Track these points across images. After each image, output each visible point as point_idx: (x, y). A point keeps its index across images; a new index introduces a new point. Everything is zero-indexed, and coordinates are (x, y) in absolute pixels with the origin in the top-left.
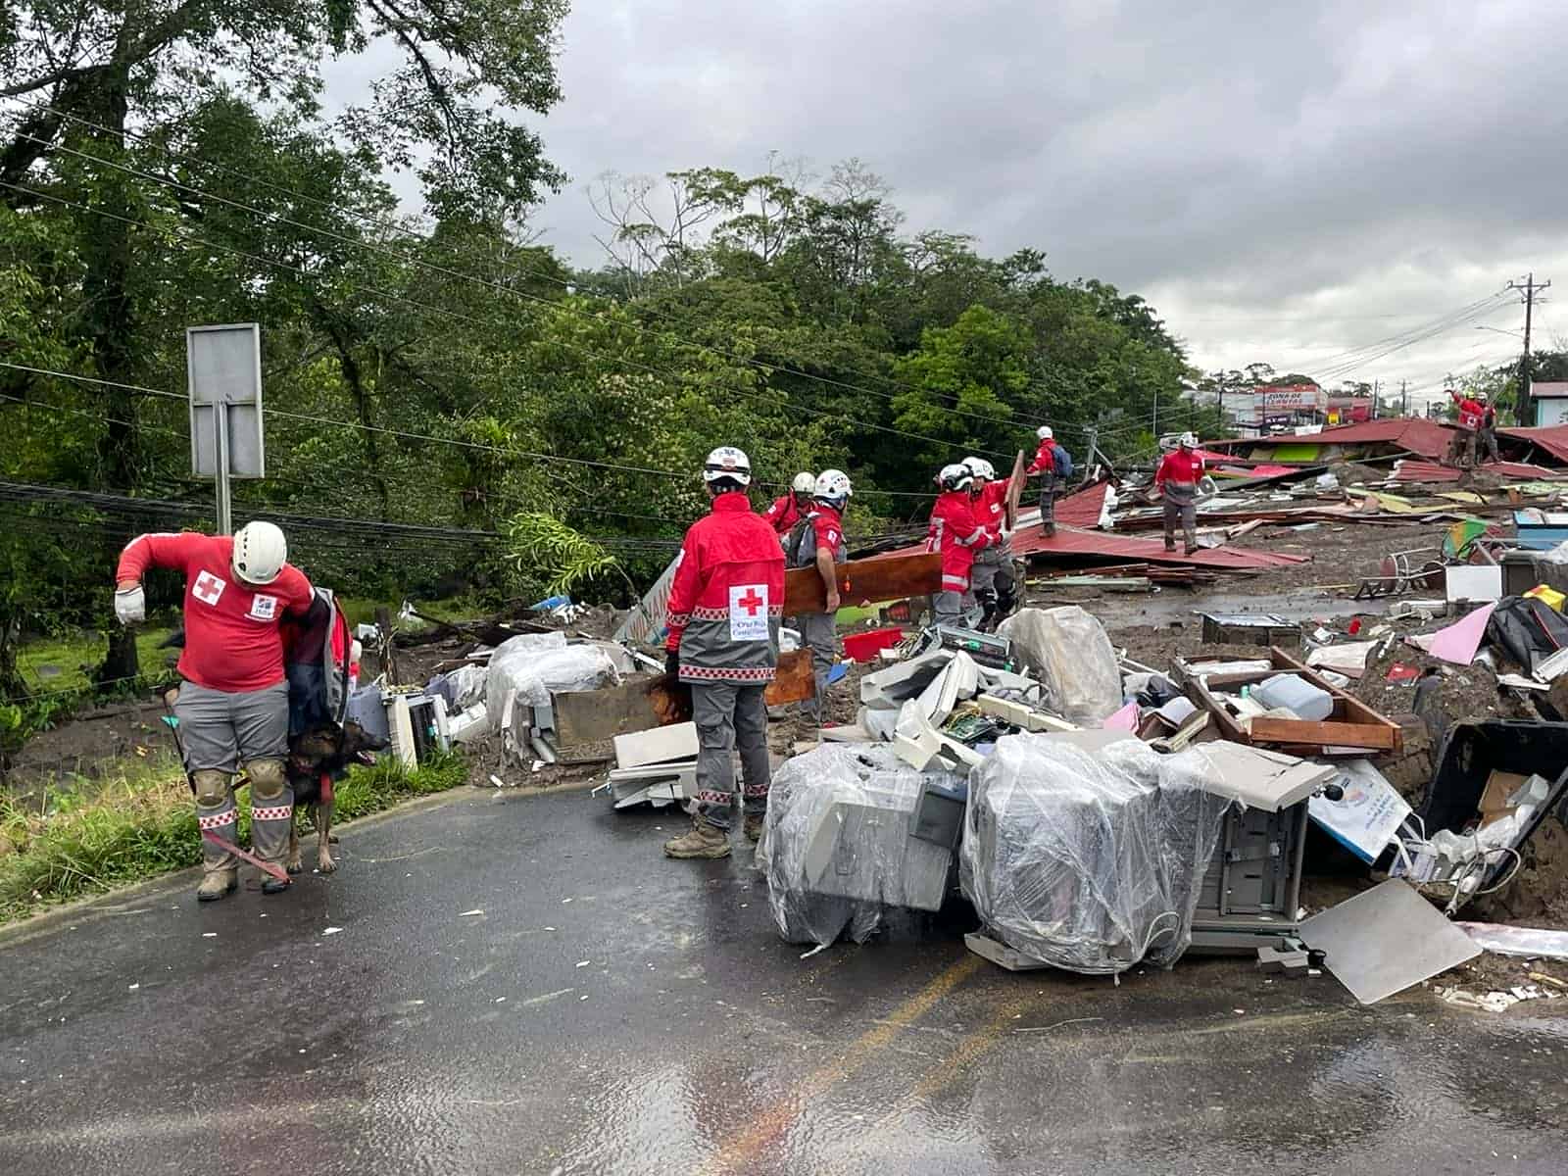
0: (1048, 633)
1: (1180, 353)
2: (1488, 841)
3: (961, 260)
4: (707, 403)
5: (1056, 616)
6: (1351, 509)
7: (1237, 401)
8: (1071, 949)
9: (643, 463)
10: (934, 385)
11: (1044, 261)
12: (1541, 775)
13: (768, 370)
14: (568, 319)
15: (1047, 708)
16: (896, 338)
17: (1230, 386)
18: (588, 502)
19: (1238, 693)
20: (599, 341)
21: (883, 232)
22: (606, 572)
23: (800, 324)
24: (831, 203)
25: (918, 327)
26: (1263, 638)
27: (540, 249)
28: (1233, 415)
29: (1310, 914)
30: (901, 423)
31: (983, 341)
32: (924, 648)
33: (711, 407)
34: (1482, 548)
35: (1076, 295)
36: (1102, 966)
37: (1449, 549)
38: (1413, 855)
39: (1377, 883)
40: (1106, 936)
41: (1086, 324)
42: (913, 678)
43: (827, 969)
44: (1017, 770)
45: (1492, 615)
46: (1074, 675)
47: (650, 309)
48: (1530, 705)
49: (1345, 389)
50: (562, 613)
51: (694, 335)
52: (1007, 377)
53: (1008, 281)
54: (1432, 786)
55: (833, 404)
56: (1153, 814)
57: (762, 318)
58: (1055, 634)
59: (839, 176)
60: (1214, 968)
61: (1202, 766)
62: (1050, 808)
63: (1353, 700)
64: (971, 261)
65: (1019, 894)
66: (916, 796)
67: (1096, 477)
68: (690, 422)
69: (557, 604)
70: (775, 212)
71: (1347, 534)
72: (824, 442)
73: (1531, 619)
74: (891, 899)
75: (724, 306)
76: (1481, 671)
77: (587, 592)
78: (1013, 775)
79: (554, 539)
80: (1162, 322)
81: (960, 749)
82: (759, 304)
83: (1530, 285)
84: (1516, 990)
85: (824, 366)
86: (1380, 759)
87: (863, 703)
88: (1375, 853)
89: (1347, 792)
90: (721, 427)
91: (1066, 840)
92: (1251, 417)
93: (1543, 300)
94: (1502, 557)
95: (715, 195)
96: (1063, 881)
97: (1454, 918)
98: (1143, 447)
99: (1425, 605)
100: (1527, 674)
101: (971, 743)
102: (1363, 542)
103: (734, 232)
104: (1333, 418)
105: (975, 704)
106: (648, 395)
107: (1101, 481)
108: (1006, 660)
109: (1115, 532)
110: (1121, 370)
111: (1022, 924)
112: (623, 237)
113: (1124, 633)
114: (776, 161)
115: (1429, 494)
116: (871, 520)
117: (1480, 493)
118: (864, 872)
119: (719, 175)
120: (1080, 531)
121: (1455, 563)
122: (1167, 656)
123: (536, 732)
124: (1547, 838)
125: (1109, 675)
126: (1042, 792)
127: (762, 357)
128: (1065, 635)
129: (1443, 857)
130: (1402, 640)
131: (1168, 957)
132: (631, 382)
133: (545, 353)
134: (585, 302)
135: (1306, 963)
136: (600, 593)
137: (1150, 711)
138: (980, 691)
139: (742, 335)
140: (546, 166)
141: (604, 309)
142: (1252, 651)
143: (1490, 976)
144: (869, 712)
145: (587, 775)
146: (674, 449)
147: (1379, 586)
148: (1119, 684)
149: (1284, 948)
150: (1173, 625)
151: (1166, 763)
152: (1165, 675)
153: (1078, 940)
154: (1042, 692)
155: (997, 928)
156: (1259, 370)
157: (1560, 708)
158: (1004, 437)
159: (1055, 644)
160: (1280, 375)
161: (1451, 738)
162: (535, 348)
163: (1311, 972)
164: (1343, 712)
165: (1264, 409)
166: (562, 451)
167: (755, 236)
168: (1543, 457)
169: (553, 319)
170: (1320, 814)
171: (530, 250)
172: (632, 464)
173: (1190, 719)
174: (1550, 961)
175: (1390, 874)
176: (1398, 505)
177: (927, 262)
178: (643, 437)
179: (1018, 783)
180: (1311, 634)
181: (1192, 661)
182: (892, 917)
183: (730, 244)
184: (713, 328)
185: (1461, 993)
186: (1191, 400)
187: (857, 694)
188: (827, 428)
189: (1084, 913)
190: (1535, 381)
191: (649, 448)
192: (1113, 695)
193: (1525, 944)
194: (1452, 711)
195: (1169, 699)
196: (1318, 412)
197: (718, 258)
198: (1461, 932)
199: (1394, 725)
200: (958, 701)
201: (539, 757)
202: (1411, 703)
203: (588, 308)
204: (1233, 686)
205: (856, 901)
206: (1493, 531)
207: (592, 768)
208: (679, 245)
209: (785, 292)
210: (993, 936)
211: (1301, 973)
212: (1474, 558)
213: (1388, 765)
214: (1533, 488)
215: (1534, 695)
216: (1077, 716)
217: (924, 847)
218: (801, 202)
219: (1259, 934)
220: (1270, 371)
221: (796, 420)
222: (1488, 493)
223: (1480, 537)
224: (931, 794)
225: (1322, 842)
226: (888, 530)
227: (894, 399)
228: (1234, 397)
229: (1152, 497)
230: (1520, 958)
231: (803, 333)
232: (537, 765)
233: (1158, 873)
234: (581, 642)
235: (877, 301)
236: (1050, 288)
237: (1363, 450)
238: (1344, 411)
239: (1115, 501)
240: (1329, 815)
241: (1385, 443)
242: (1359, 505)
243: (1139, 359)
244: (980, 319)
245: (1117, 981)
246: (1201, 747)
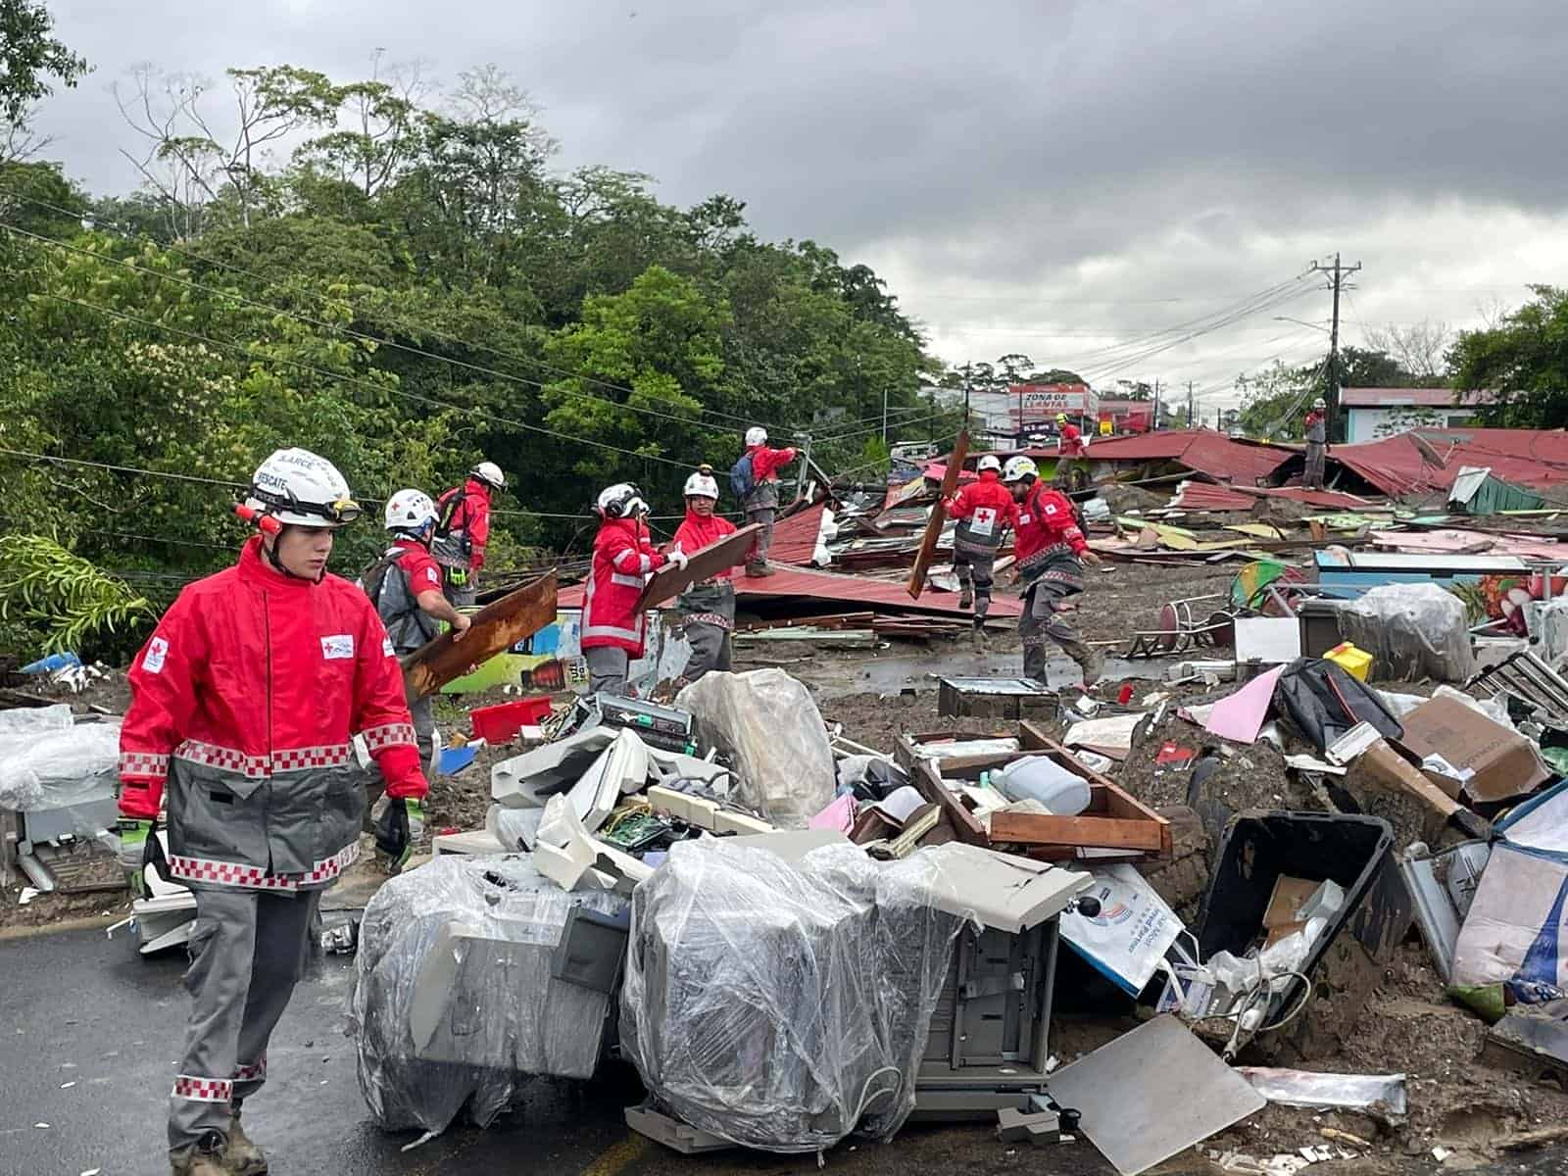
0: (742, 704)
1: (916, 338)
2: (1273, 963)
3: (636, 207)
4: (284, 387)
5: (752, 682)
6: (1124, 544)
7: (988, 402)
8: (762, 1121)
9: (189, 467)
10: (600, 370)
11: (742, 213)
12: (1332, 879)
13: (373, 346)
14: (84, 263)
15: (739, 803)
16: (547, 306)
17: (980, 383)
18: (110, 519)
19: (977, 780)
20: (128, 296)
21: (529, 164)
22: (133, 620)
23: (416, 283)
24: (461, 122)
25: (579, 292)
26: (1012, 708)
27: (44, 166)
28: (984, 420)
29: (1062, 1064)
30: (554, 420)
31: (664, 312)
32: (578, 725)
33: (289, 392)
34: (1277, 596)
35: (786, 259)
36: (802, 1143)
37: (1239, 596)
38: (1186, 984)
39: (1143, 1021)
40: (807, 1102)
41: (799, 297)
42: (562, 764)
43: (437, 1164)
44: (696, 889)
45: (1279, 681)
46: (775, 759)
47: (206, 254)
48: (1322, 794)
49: (1120, 390)
50: (68, 678)
51: (265, 293)
52: (695, 363)
53: (696, 237)
54: (1208, 896)
55: (461, 391)
56: (868, 939)
57: (362, 272)
58: (749, 706)
59: (470, 89)
60: (946, 1139)
61: (929, 876)
62: (738, 935)
63: (1114, 788)
64: (649, 209)
65: (697, 1048)
66: (562, 924)
67: (809, 498)
68: (259, 413)
69: (59, 665)
70: (380, 130)
71: (1119, 575)
72: (449, 443)
73: (1325, 687)
74: (527, 1064)
75: (309, 253)
76: (1265, 751)
77: (105, 647)
78: (690, 892)
79: (58, 574)
80: (895, 298)
81: (623, 861)
82: (358, 253)
83: (1337, 268)
84: (1306, 1151)
85: (449, 340)
86: (1147, 863)
87: (497, 801)
88: (1140, 983)
89: (1106, 906)
90: (303, 420)
91: (757, 977)
92: (1006, 424)
93: (1353, 287)
94: (1300, 608)
95: (298, 103)
96: (753, 1031)
97: (1233, 1063)
98: (871, 458)
99: (1209, 667)
100: (1320, 755)
101: (637, 851)
102: (1139, 587)
103: (324, 154)
104: (1106, 426)
105: (644, 799)
106: (199, 373)
107: (816, 503)
108: (687, 740)
109: (833, 570)
110: (841, 356)
111: (699, 1090)
112: (164, 154)
113: (841, 703)
114: (384, 62)
115: (1218, 526)
116: (512, 549)
117: (1277, 525)
118: (490, 1029)
119: (303, 76)
120: (788, 568)
121: (1247, 614)
122: (894, 732)
123: (26, 847)
124: (1342, 959)
125: (819, 758)
126: (724, 914)
127: (362, 326)
128: (764, 706)
129: (1221, 985)
130: (1174, 712)
131: (889, 1125)
132: (175, 355)
133: (49, 311)
134: (109, 243)
135: (1056, 1126)
136: (124, 648)
137: (867, 806)
138: (651, 782)
139: (335, 294)
140: (57, 49)
141: (135, 251)
142: (998, 726)
143: (1275, 1134)
144: (503, 811)
145: (99, 907)
146: (235, 448)
147: (1156, 643)
148: (832, 771)
149: (1030, 1108)
150: (904, 692)
151: (885, 873)
152: (889, 759)
153: (770, 1109)
154: (732, 782)
155: (667, 1099)
156: (1015, 363)
157: (1359, 798)
158: (691, 441)
159: (749, 718)
160: (1040, 370)
161: (1230, 836)
162: (33, 304)
163: (1062, 1138)
164: (1102, 804)
165: (1021, 413)
166: (71, 449)
167: (353, 161)
168: (1352, 481)
169: (62, 265)
170: (1074, 935)
171: (28, 166)
172: (173, 469)
173: (918, 815)
174: (1345, 1112)
175: (1158, 1010)
176: (1179, 539)
177: (589, 207)
178: (190, 431)
179: (695, 903)
180: (1072, 704)
181: (922, 740)
182: (529, 1090)
183: (319, 169)
184: (294, 283)
185: (1242, 1158)
186: (931, 398)
187: (488, 789)
188: (453, 425)
189: (779, 1073)
190: (1344, 386)
191: (200, 446)
192: (825, 785)
193: (1320, 1092)
194: (1233, 801)
195: (891, 789)
196: (1087, 418)
197: (303, 188)
198: (1241, 1080)
199: (1161, 820)
200: (622, 795)
201: (30, 882)
202: (1184, 793)
203: (113, 250)
204: (971, 772)
205: (480, 1069)
206: (1292, 575)
207: (108, 897)
208: (246, 169)
209: (396, 239)
210: (663, 1109)
211: (1050, 1138)
212: (1268, 608)
213: (1154, 872)
214: (1339, 520)
215: (1328, 780)
216: (777, 813)
217: (574, 990)
218: (418, 119)
219: (999, 1090)
220: (1029, 364)
221: (409, 412)
222: (1288, 526)
223: (1274, 582)
224: (582, 922)
225: (1078, 970)
226: (538, 564)
227: (544, 387)
228: (984, 397)
229: (881, 525)
230: (1311, 1110)
231: (420, 296)
232: (27, 894)
233: (875, 1016)
234: (95, 720)
235: (521, 256)
236: (751, 248)
237: (1140, 469)
238: (1118, 418)
239: (834, 529)
240: (1084, 932)
241: (1167, 460)
242: (1133, 538)
243: (866, 345)
244: (661, 284)
245: (821, 1162)
246: (929, 851)
